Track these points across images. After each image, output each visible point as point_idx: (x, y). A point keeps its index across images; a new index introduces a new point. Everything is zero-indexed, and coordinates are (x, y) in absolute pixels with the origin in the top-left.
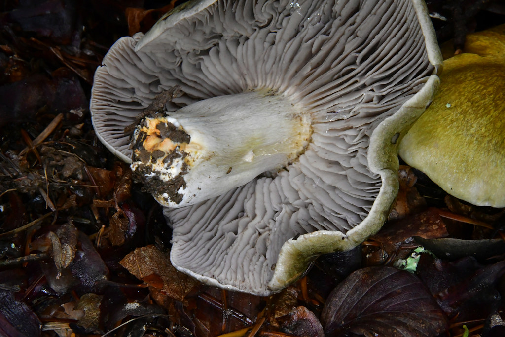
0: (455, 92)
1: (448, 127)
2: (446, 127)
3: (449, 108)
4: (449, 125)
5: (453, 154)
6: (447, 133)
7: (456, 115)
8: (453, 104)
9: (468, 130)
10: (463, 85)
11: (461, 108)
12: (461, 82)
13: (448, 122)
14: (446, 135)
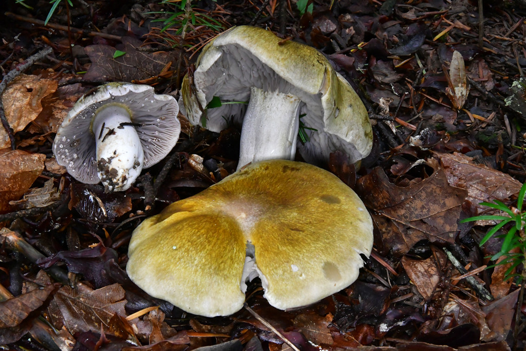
0: (177, 237)
1: (178, 263)
2: (176, 263)
3: (176, 250)
4: (178, 261)
5: (185, 282)
6: (178, 268)
7: (182, 253)
8: (178, 246)
9: (192, 263)
10: (182, 232)
11: (184, 247)
12: (180, 230)
13: (177, 259)
14: (178, 269)
